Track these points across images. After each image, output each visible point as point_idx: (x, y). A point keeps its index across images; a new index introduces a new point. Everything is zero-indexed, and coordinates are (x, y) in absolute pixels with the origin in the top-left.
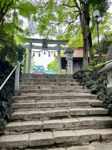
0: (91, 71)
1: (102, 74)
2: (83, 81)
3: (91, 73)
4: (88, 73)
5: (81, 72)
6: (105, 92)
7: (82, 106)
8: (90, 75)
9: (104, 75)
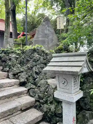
0: (18, 53)
1: (32, 60)
2: (7, 65)
3: (18, 56)
4: (14, 56)
5: (5, 53)
6: (35, 81)
7: (9, 115)
8: (17, 59)
9: (33, 61)
